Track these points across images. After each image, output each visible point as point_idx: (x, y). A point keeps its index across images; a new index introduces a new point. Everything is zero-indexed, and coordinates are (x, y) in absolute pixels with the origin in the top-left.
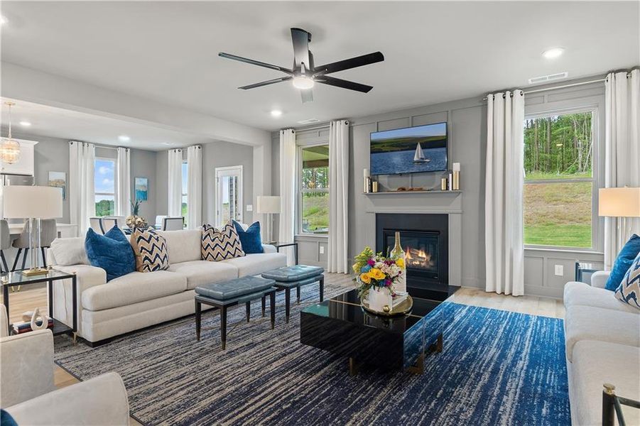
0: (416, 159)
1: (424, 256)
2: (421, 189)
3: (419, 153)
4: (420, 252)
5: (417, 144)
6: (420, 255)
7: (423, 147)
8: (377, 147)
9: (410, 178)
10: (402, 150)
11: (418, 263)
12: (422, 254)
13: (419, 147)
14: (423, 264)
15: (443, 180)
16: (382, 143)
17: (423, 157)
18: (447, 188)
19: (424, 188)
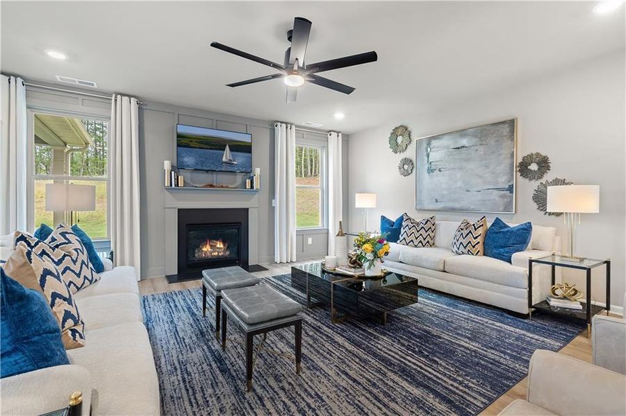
0: (224, 159)
1: (222, 246)
2: (227, 187)
3: (227, 155)
4: (218, 243)
5: (225, 146)
6: (218, 246)
7: (232, 149)
8: (183, 141)
9: (215, 176)
10: (211, 149)
11: (216, 254)
12: (220, 245)
13: (227, 148)
14: (220, 254)
15: (247, 180)
16: (188, 138)
17: (231, 159)
18: (252, 187)
19: (230, 186)
